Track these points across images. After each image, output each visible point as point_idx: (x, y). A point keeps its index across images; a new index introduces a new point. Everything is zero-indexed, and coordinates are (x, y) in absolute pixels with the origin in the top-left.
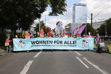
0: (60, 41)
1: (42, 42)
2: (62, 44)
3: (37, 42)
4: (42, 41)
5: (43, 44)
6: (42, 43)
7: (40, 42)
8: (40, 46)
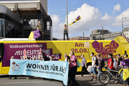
0: (56, 67)
1: (39, 67)
2: (58, 71)
3: (34, 66)
4: (40, 65)
5: (41, 69)
6: (39, 69)
7: (38, 66)
8: (37, 71)
